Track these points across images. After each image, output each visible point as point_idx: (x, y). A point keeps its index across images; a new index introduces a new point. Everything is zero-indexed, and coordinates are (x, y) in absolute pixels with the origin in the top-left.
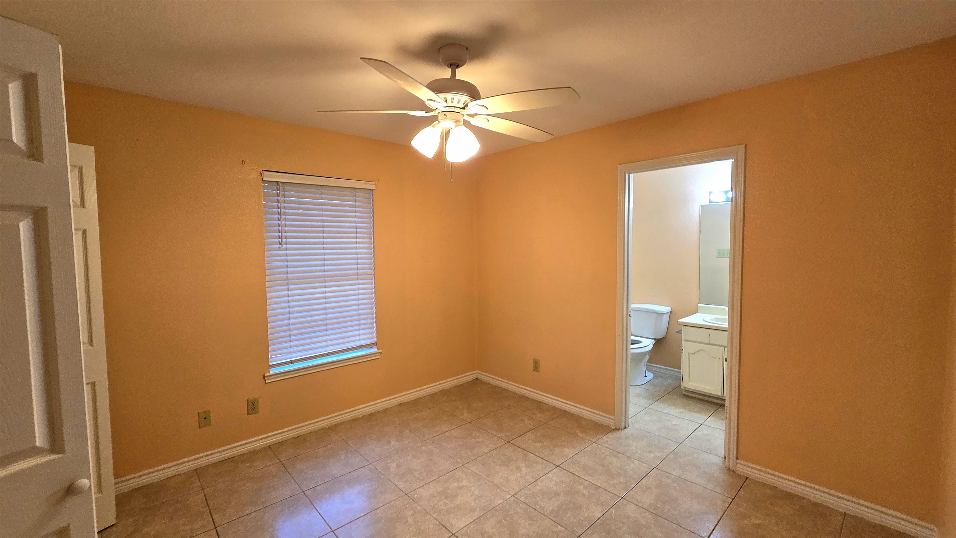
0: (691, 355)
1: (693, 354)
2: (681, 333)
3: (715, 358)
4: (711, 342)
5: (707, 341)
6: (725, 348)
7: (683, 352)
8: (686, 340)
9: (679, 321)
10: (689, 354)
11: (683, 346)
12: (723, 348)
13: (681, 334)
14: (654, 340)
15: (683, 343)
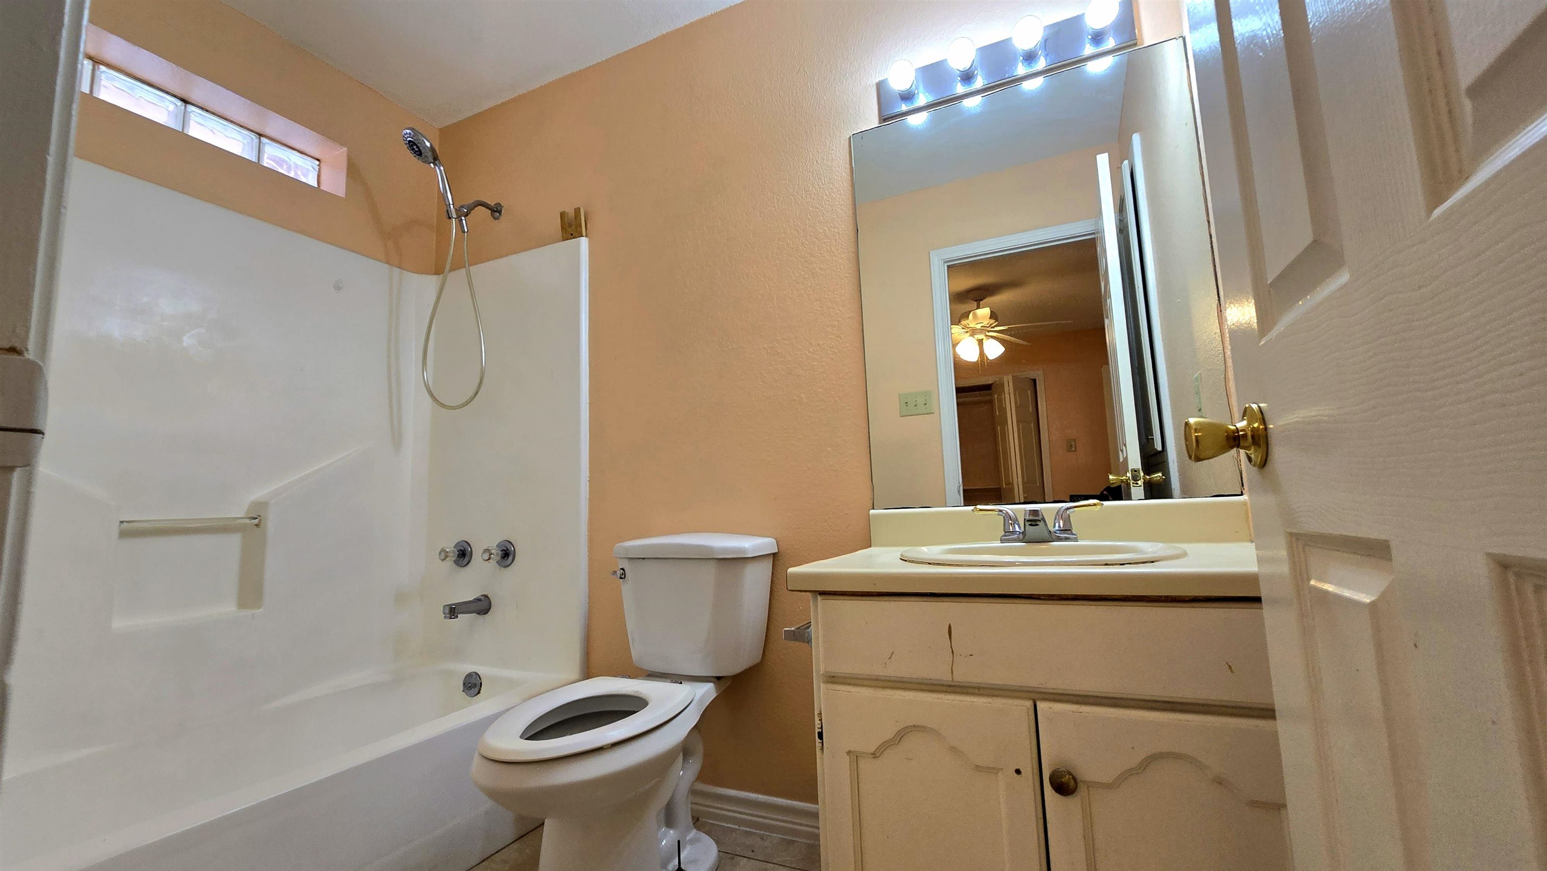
0: (866, 765)
1: (874, 755)
2: (809, 641)
3: (992, 770)
4: (961, 676)
5: (941, 673)
6: (1039, 704)
7: (822, 749)
8: (832, 679)
9: (791, 570)
10: (855, 756)
11: (820, 714)
12: (1029, 704)
13: (804, 645)
14: (710, 686)
15: (822, 693)
